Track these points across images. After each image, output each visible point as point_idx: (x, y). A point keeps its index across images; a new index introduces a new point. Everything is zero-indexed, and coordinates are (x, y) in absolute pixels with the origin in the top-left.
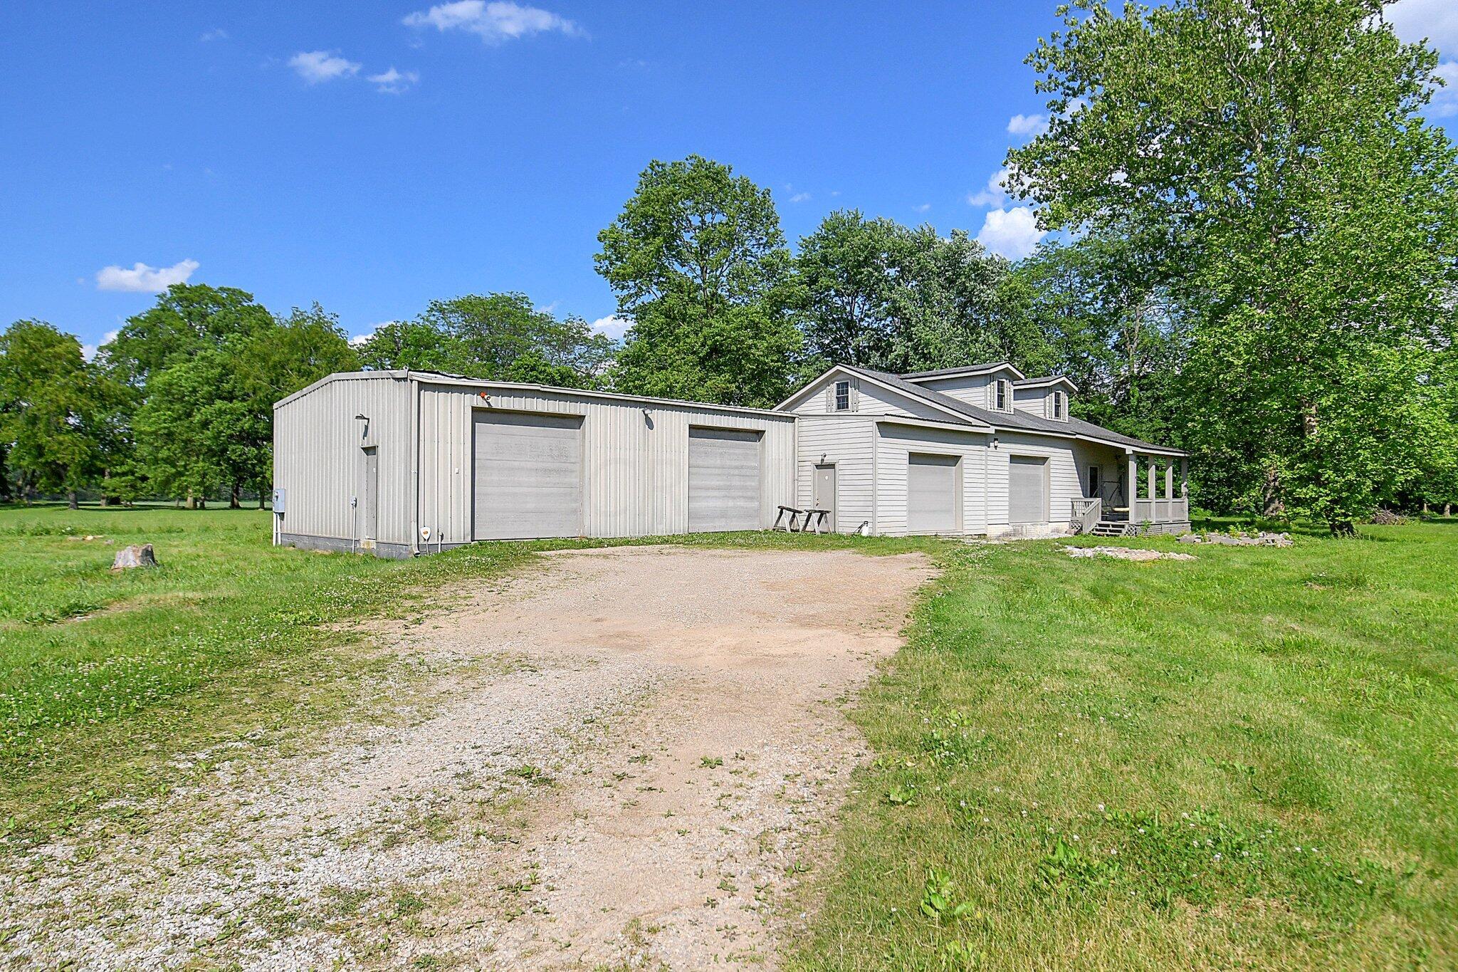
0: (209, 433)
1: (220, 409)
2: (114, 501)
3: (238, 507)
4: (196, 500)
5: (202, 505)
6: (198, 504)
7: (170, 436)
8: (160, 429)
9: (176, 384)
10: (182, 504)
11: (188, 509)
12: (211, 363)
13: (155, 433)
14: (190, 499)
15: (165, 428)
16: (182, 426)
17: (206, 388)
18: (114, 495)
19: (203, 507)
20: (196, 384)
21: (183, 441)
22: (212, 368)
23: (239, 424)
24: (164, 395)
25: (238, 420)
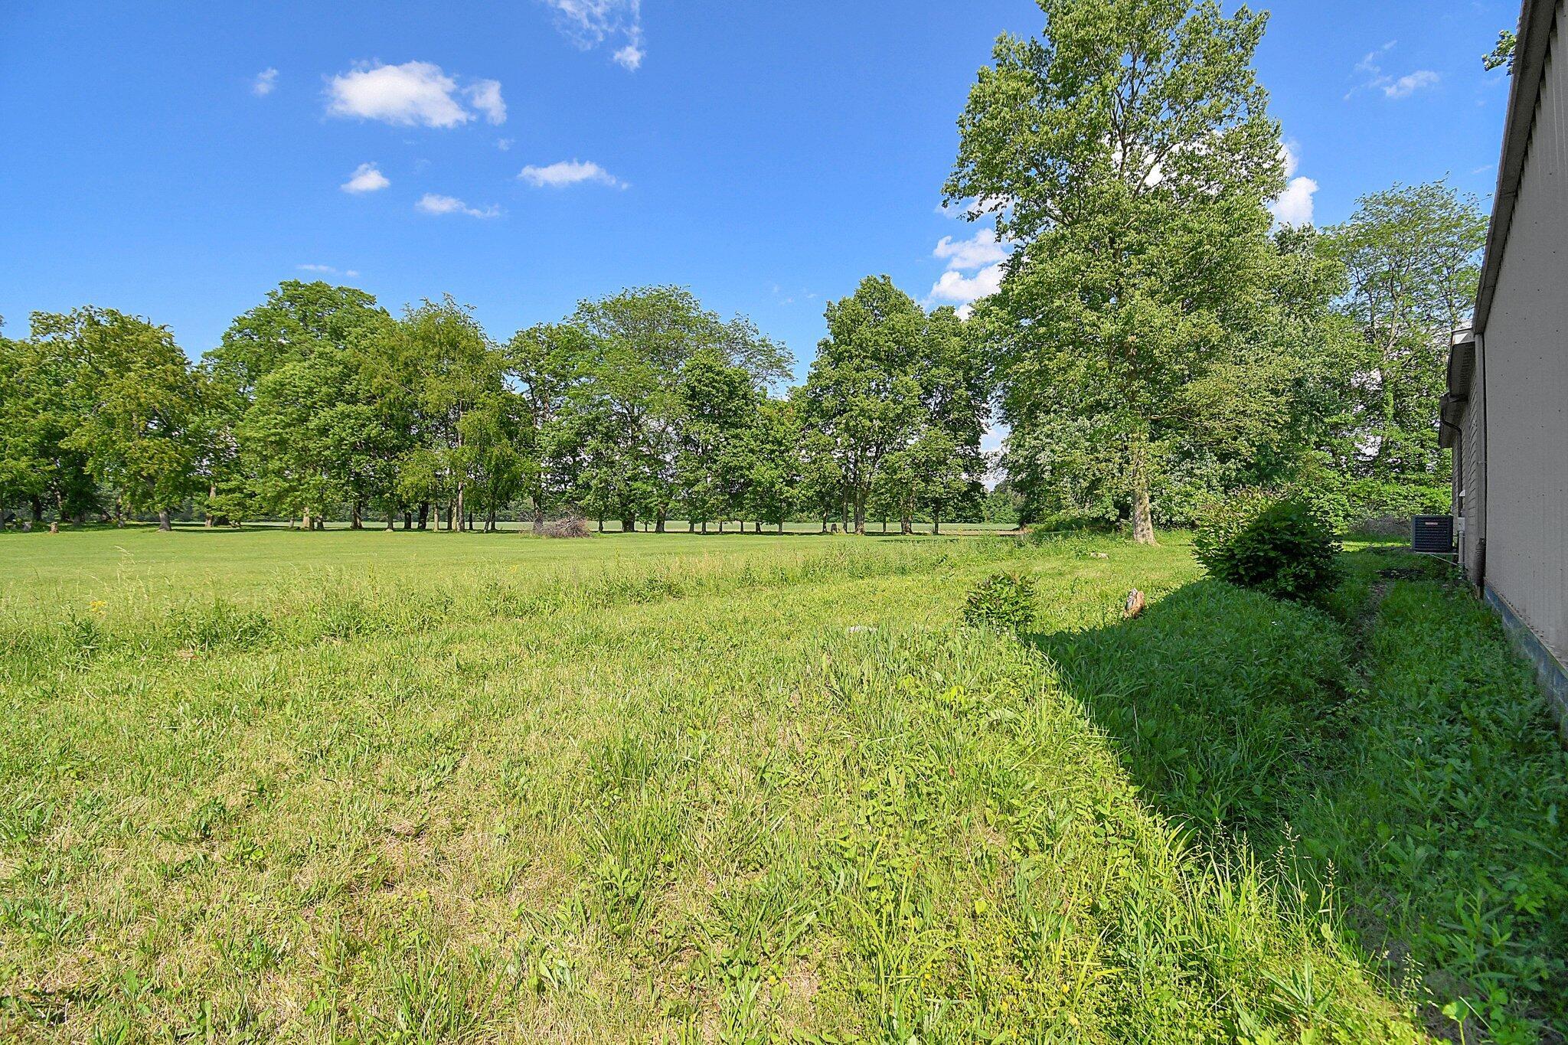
0: (329, 441)
1: (342, 413)
2: (223, 521)
3: (361, 528)
4: (312, 520)
5: (321, 525)
6: (316, 524)
7: (282, 444)
8: (269, 436)
9: (289, 383)
10: (297, 524)
11: (304, 530)
12: (331, 360)
13: (263, 439)
14: (306, 519)
15: (274, 434)
16: (298, 433)
17: (324, 389)
18: (219, 514)
19: (321, 528)
20: (313, 384)
21: (297, 451)
22: (332, 366)
23: (366, 431)
24: (274, 397)
25: (364, 426)
